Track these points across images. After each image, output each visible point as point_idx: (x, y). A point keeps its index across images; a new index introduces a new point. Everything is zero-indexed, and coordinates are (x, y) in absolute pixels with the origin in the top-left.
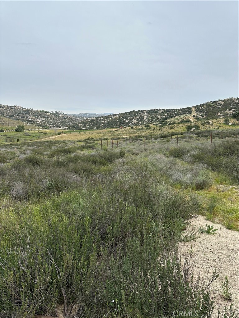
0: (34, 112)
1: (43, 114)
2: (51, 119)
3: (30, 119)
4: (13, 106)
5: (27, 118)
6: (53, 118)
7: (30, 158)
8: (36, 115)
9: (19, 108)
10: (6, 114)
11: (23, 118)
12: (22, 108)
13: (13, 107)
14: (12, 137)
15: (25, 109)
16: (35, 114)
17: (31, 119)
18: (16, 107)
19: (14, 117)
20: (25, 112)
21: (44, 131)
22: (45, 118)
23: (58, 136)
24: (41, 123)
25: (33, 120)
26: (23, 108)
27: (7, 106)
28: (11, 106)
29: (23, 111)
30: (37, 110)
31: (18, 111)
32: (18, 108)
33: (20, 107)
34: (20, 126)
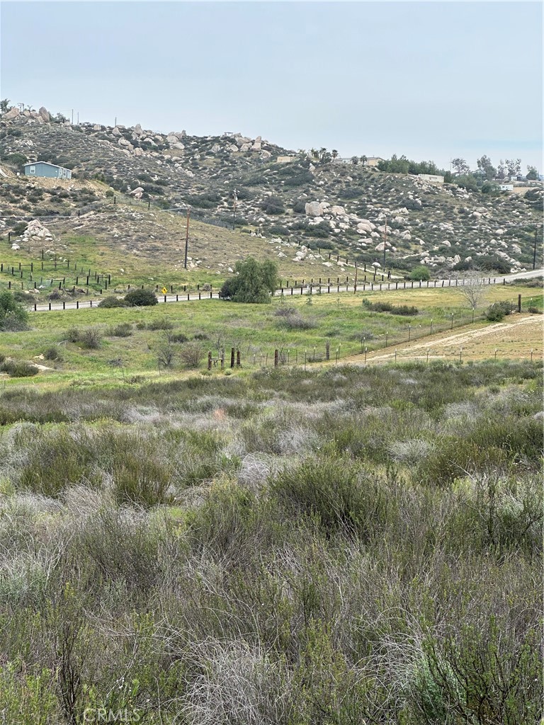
0: (343, 170)
1: (400, 182)
2: (449, 217)
3: (312, 217)
4: (216, 140)
5: (299, 210)
6: (462, 211)
7: (309, 480)
8: (356, 194)
9: (250, 152)
10: (174, 189)
11: (271, 213)
12: (269, 148)
13: (217, 148)
14: (199, 337)
15: (285, 153)
16: (348, 184)
17: (319, 220)
18: (233, 141)
19: (219, 210)
20: (286, 171)
21: (402, 295)
22: (413, 207)
23: (491, 328)
24: (381, 247)
25: (332, 224)
26: (276, 151)
27: (185, 139)
28: (204, 140)
29: (272, 168)
30: (364, 159)
31: (245, 168)
32: (245, 148)
33: (257, 146)
34: (252, 266)
